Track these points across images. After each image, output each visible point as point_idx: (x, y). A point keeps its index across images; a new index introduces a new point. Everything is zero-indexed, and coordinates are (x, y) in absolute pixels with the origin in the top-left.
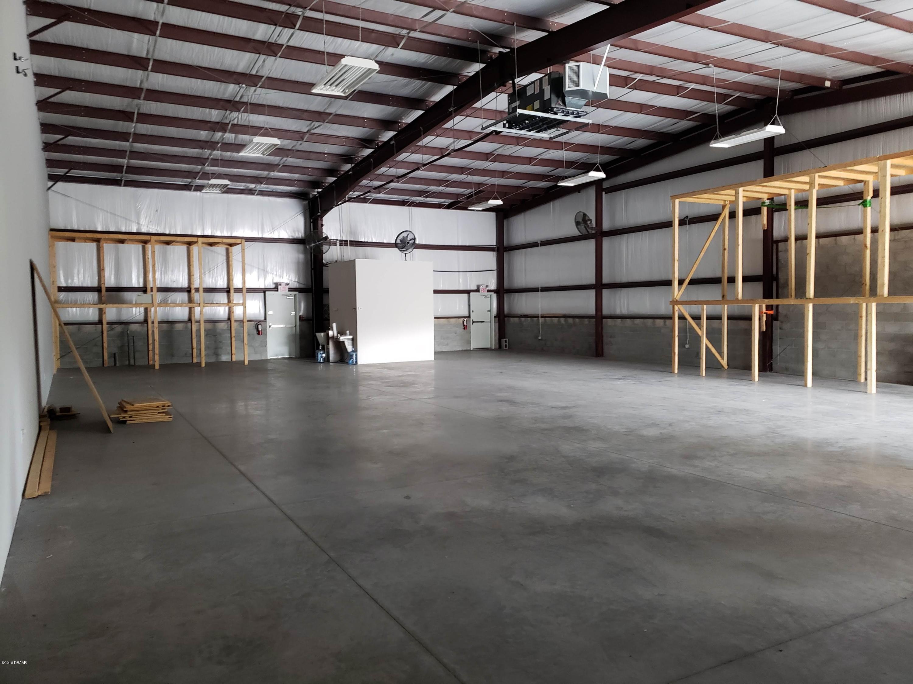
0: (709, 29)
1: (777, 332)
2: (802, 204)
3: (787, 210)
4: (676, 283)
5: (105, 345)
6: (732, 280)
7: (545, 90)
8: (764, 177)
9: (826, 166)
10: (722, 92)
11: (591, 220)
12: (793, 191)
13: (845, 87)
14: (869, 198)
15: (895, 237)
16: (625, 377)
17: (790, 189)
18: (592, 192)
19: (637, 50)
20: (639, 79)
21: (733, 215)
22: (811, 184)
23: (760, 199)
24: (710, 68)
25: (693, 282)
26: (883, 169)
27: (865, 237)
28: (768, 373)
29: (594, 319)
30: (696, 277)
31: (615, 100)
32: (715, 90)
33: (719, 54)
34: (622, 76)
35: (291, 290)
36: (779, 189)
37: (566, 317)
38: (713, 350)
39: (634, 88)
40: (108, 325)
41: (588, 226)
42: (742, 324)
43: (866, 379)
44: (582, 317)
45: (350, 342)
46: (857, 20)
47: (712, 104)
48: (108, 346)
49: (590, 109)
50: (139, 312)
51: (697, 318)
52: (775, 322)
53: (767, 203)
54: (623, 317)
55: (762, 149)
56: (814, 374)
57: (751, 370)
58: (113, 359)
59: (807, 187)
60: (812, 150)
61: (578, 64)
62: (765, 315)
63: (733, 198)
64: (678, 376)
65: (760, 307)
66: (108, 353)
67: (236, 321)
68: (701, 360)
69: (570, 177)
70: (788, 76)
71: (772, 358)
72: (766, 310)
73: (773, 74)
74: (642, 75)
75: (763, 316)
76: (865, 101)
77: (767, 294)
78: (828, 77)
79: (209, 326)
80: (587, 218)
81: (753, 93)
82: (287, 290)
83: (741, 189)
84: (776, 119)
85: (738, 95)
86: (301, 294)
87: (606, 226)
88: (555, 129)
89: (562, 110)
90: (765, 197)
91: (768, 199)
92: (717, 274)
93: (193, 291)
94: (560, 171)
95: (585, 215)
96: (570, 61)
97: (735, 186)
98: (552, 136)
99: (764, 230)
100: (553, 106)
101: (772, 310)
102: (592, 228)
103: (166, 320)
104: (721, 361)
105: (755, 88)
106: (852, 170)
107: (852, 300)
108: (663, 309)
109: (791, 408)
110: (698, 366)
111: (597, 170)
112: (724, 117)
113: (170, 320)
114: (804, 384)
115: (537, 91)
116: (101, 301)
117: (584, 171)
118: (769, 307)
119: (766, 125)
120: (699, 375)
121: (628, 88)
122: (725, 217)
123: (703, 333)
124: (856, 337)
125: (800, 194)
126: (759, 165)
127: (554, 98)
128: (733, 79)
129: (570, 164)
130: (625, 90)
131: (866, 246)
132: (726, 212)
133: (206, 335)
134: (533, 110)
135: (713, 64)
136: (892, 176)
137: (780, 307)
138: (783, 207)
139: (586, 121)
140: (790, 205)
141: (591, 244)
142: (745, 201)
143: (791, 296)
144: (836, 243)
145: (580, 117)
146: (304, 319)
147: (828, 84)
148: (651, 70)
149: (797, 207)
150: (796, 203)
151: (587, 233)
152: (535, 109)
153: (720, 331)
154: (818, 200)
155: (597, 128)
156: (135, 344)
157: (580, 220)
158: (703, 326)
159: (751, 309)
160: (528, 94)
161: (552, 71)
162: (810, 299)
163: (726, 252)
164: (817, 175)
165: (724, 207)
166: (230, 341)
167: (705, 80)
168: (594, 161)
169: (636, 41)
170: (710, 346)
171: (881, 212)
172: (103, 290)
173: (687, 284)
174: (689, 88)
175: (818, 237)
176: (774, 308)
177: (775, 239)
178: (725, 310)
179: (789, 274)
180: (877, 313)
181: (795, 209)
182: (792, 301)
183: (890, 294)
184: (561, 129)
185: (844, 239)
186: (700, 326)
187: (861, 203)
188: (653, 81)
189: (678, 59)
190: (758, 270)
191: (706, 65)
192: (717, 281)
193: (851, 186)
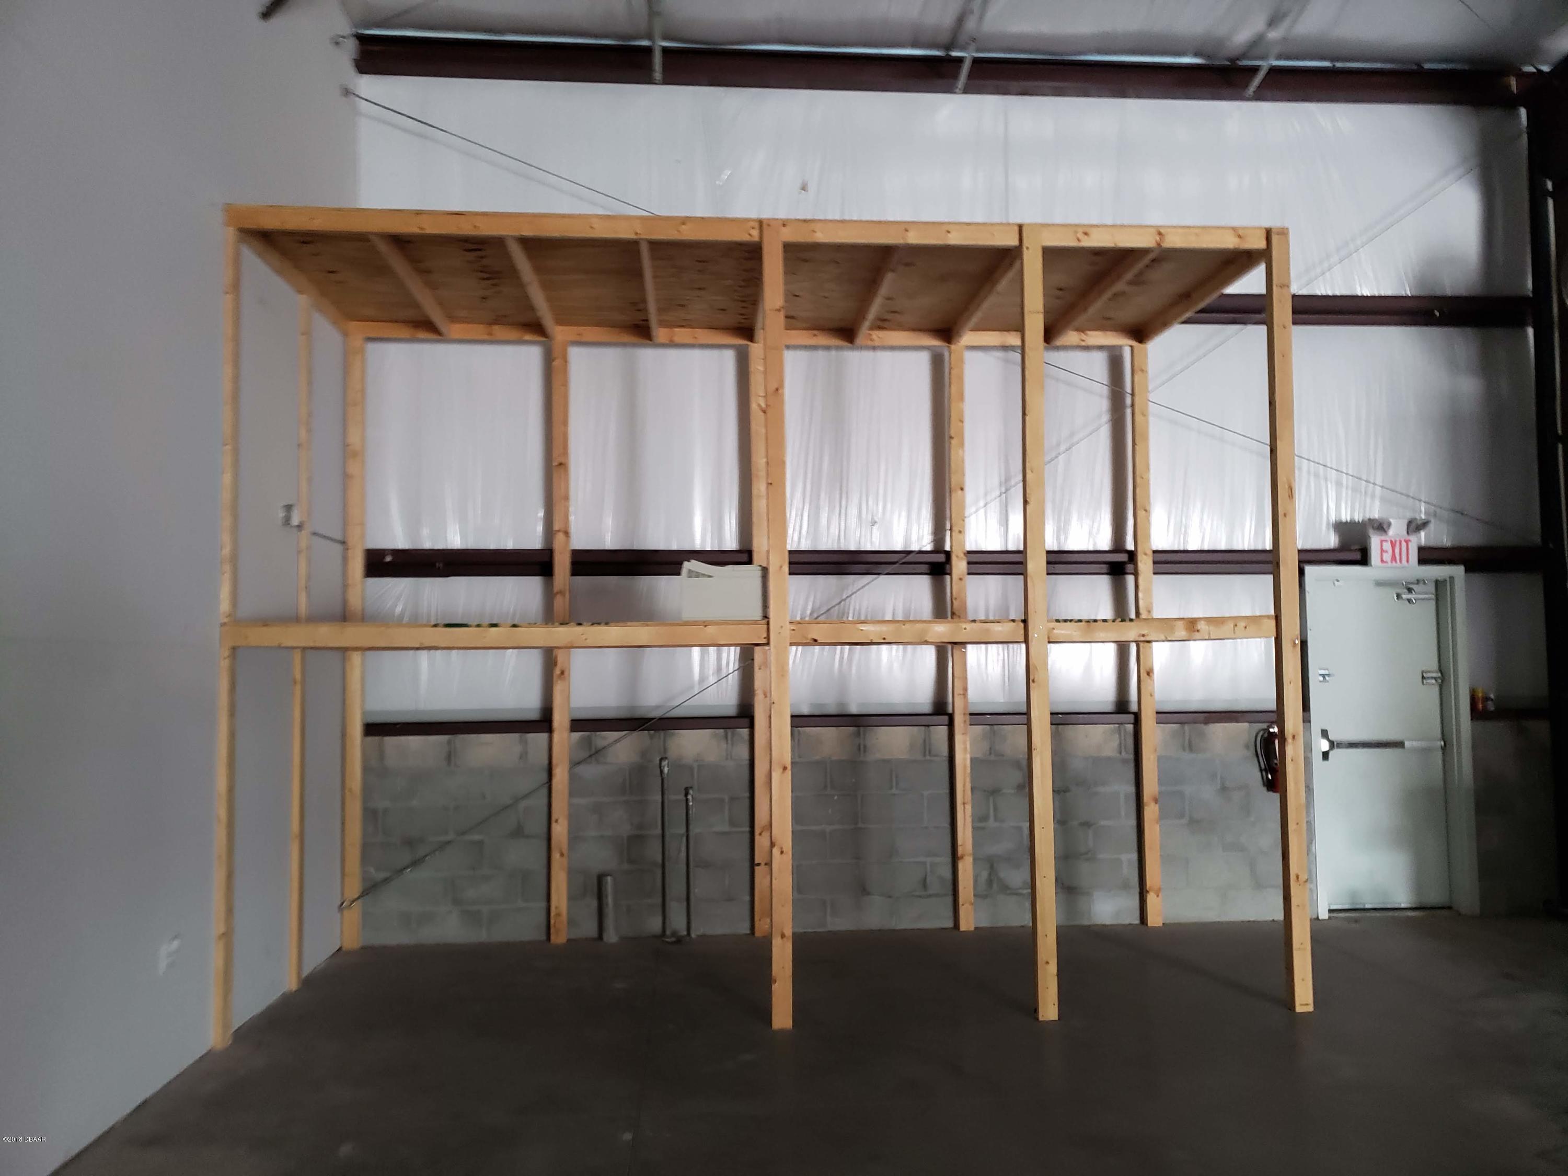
5: (560, 830)
35: (1427, 556)
40: (577, 735)
48: (574, 838)
50: (719, 669)
58: (595, 903)
66: (571, 872)
67: (1164, 716)
82: (1415, 555)
86: (1479, 579)
93: (956, 569)
103: (832, 710)
113: (854, 709)
116: (549, 617)
146: (1492, 706)
156: (695, 830)
166: (1133, 822)
172: (562, 564)
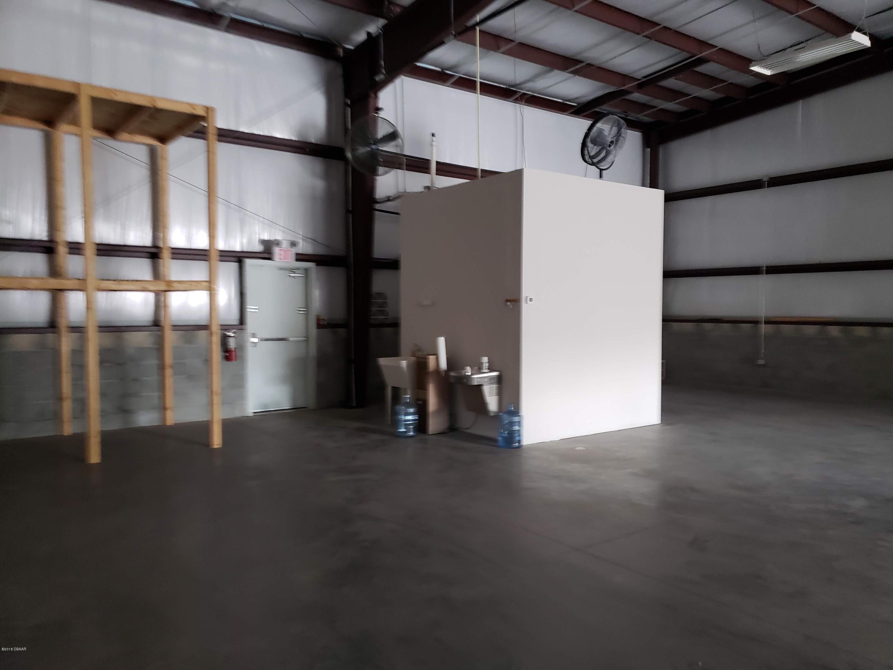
35: (300, 257)
45: (495, 386)
67: (176, 327)
79: (108, 340)
82: (294, 257)
86: (321, 268)
93: (62, 250)
133: (102, 362)
146: (325, 323)
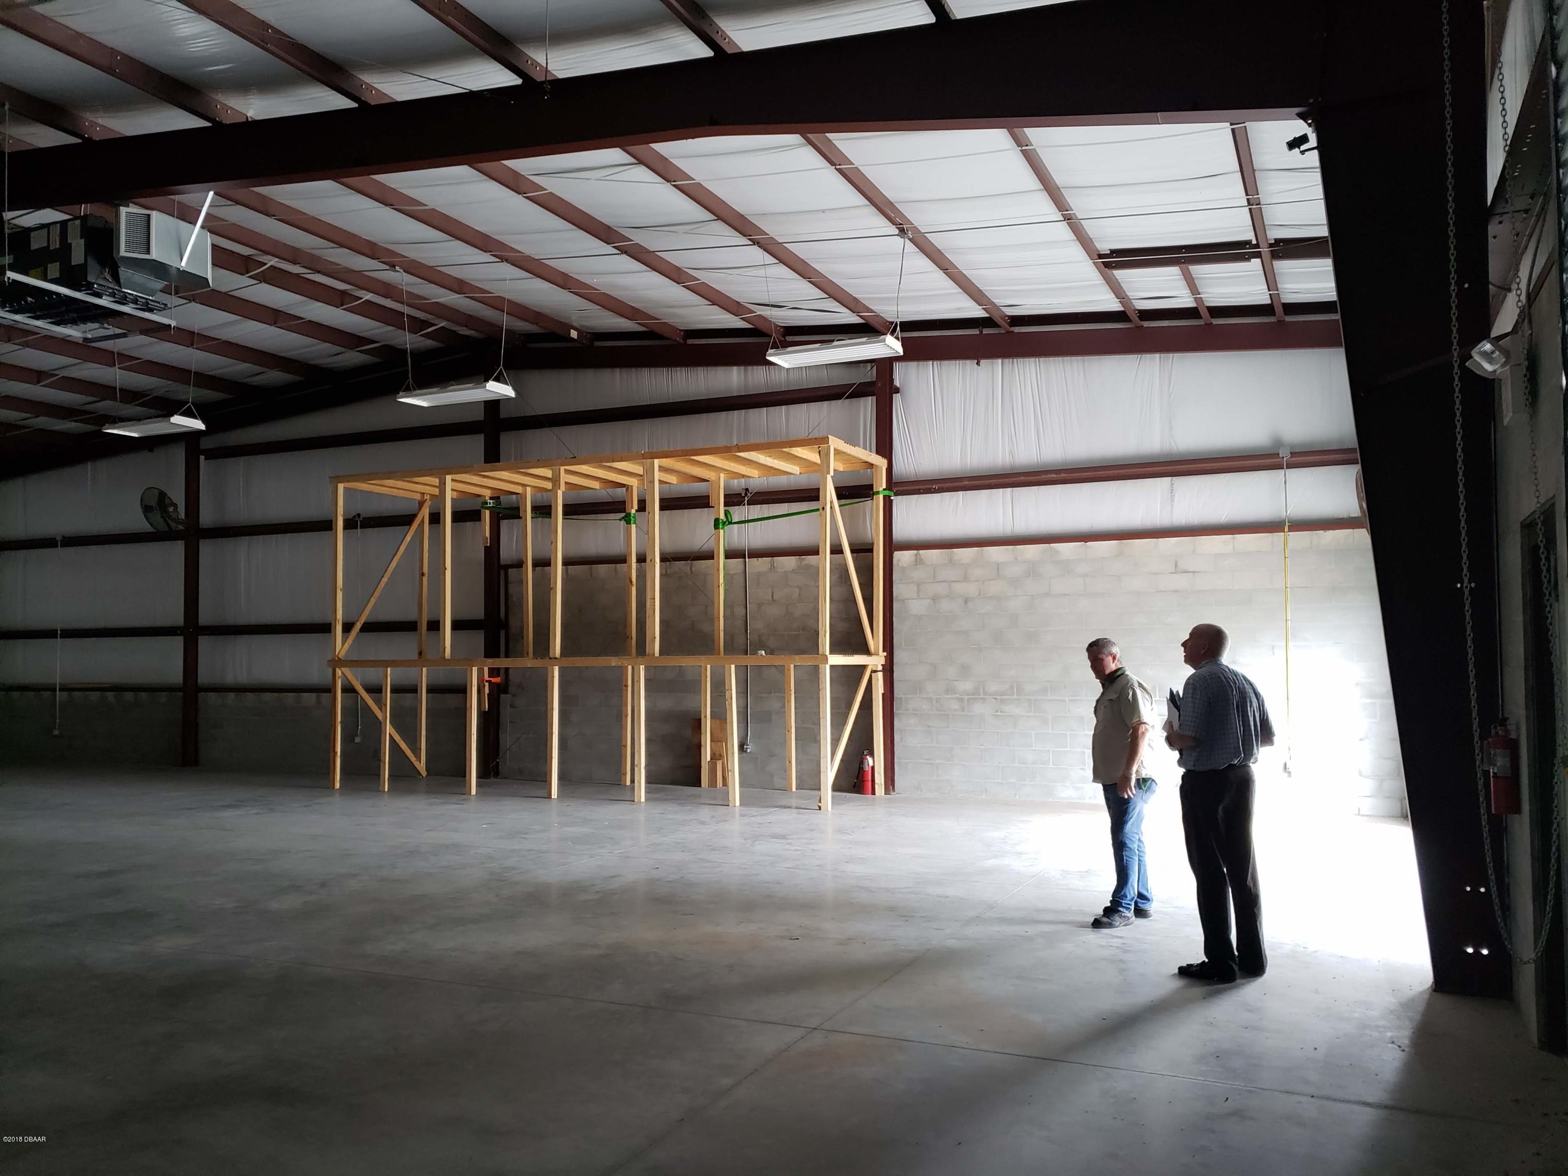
0: (393, 209)
1: (506, 713)
2: (543, 510)
3: (521, 518)
4: (339, 628)
6: (435, 626)
7: (73, 245)
8: (485, 462)
9: (575, 457)
10: (418, 316)
11: (176, 504)
12: (529, 489)
13: (597, 344)
14: (633, 511)
15: (666, 572)
16: (238, 801)
17: (524, 486)
18: (179, 454)
19: (268, 214)
20: (271, 266)
21: (436, 518)
22: (555, 480)
23: (479, 496)
24: (398, 273)
25: (369, 627)
26: (650, 471)
27: (630, 567)
28: (493, 780)
29: (181, 694)
30: (374, 619)
31: (225, 293)
32: (406, 310)
33: (413, 253)
34: (238, 254)
36: (508, 485)
37: (118, 689)
38: (403, 745)
39: (263, 278)
41: (170, 517)
42: (451, 700)
43: (633, 781)
44: (153, 689)
46: (609, 249)
47: (400, 331)
49: (172, 300)
51: (375, 690)
52: (502, 696)
53: (491, 503)
54: (240, 690)
55: (482, 418)
56: (561, 778)
57: (465, 776)
59: (549, 485)
60: (555, 429)
61: (147, 212)
62: (487, 684)
63: (436, 491)
64: (341, 795)
65: (481, 672)
68: (382, 764)
69: (129, 420)
70: (519, 310)
71: (498, 755)
72: (489, 677)
73: (497, 303)
74: (276, 260)
75: (484, 686)
76: (624, 370)
77: (491, 651)
78: (574, 324)
80: (167, 502)
81: (466, 326)
83: (449, 478)
84: (501, 373)
85: (442, 325)
87: (207, 517)
88: (96, 325)
89: (110, 291)
90: (487, 493)
91: (491, 498)
92: (410, 615)
94: (106, 406)
95: (162, 495)
96: (130, 204)
97: (441, 471)
98: (90, 336)
99: (486, 547)
100: (91, 278)
101: (498, 676)
102: (177, 521)
104: (416, 764)
105: (469, 320)
106: (610, 467)
107: (614, 661)
108: (315, 674)
109: (525, 836)
110: (376, 775)
111: (188, 414)
112: (419, 355)
114: (546, 795)
115: (56, 244)
117: (160, 413)
118: (494, 672)
119: (487, 380)
120: (378, 790)
121: (249, 277)
122: (423, 521)
123: (385, 716)
124: (620, 717)
125: (539, 495)
126: (477, 443)
127: (93, 267)
128: (434, 299)
129: (130, 396)
130: (245, 280)
131: (631, 582)
132: (425, 513)
134: (45, 279)
135: (401, 268)
136: (661, 482)
137: (511, 671)
138: (514, 513)
139: (165, 321)
140: (526, 511)
141: (177, 550)
142: (455, 497)
143: (528, 654)
144: (591, 575)
145: (151, 310)
147: (574, 334)
148: (294, 255)
149: (535, 515)
150: (535, 509)
151: (167, 529)
152: (49, 278)
153: (414, 713)
154: (565, 506)
155: (187, 337)
157: (153, 502)
158: (386, 705)
159: (467, 676)
160: (35, 246)
161: (91, 214)
162: (556, 658)
163: (425, 579)
164: (562, 468)
165: (421, 504)
167: (388, 290)
168: (183, 397)
169: (264, 198)
170: (397, 738)
171: (647, 532)
173: (358, 630)
174: (361, 298)
175: (567, 563)
176: (502, 673)
177: (502, 563)
178: (424, 677)
179: (525, 616)
180: (646, 680)
181: (532, 518)
182: (529, 662)
183: (661, 653)
184: (111, 327)
185: (602, 569)
186: (381, 704)
187: (623, 518)
188: (298, 275)
189: (342, 246)
190: (478, 612)
191: (390, 266)
192: (410, 626)
193: (609, 490)
